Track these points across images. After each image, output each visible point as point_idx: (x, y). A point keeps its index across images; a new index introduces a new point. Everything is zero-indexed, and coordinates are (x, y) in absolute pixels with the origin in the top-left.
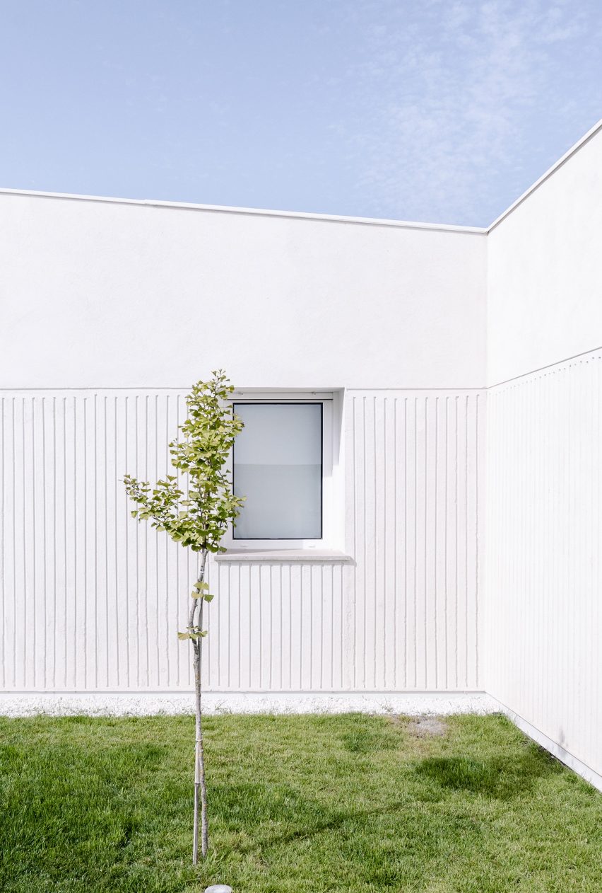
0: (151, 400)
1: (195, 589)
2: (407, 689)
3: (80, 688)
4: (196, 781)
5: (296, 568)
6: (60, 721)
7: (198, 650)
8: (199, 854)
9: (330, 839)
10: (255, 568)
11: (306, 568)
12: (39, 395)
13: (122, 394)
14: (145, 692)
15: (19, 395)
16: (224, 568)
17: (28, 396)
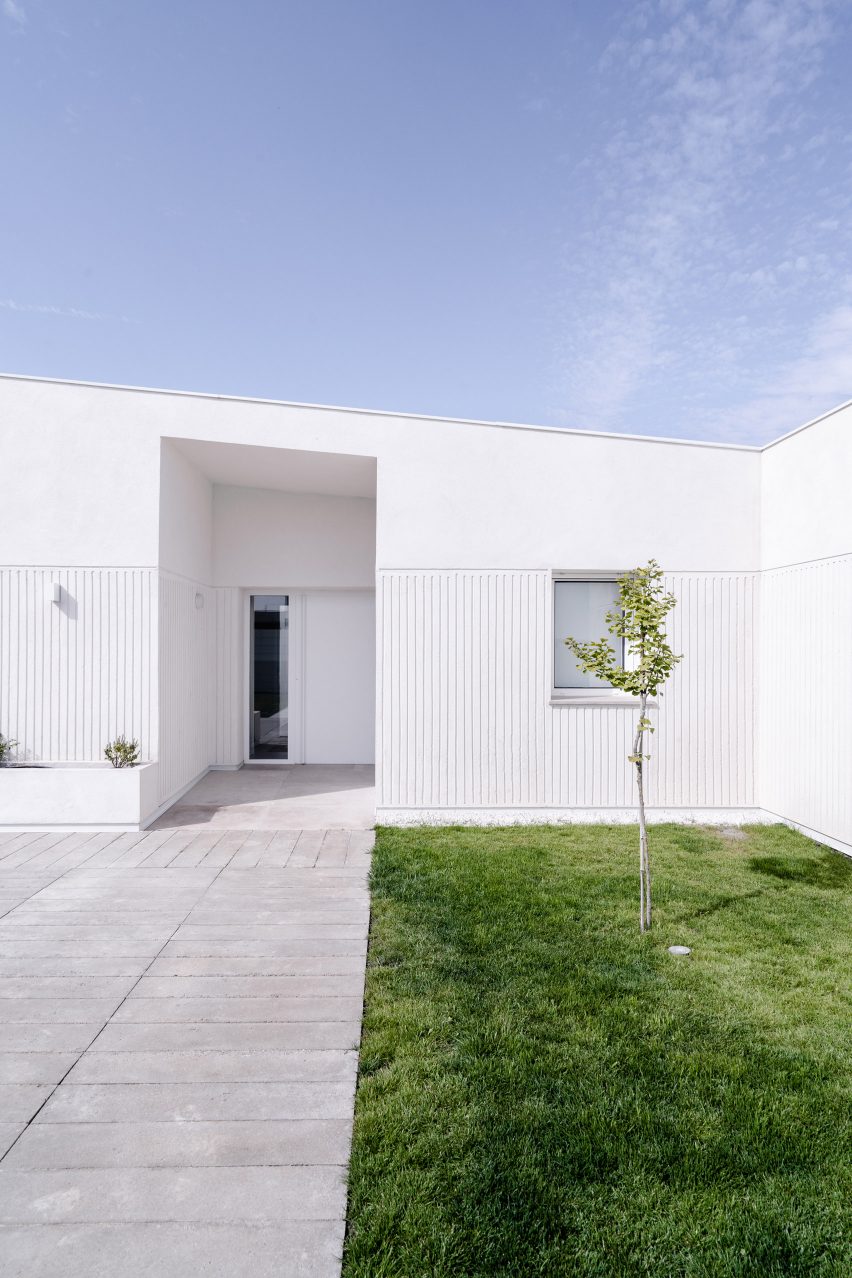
0: (500, 578)
1: (639, 723)
2: (699, 806)
3: (443, 804)
4: (641, 868)
5: (612, 711)
6: (446, 831)
7: (640, 770)
8: (645, 924)
9: (729, 914)
10: (581, 711)
11: (620, 711)
12: (411, 574)
13: (477, 574)
14: (494, 808)
15: (396, 574)
16: (556, 711)
17: (403, 574)
